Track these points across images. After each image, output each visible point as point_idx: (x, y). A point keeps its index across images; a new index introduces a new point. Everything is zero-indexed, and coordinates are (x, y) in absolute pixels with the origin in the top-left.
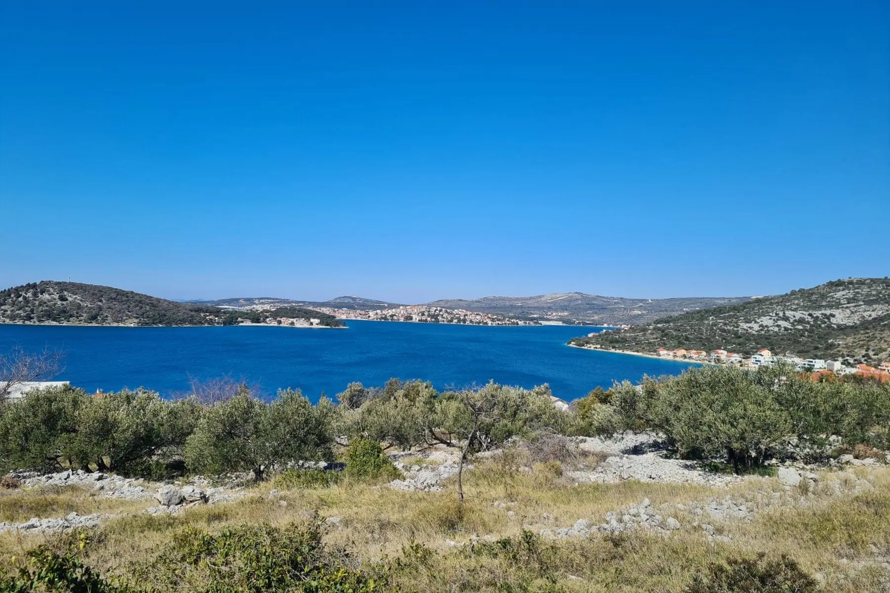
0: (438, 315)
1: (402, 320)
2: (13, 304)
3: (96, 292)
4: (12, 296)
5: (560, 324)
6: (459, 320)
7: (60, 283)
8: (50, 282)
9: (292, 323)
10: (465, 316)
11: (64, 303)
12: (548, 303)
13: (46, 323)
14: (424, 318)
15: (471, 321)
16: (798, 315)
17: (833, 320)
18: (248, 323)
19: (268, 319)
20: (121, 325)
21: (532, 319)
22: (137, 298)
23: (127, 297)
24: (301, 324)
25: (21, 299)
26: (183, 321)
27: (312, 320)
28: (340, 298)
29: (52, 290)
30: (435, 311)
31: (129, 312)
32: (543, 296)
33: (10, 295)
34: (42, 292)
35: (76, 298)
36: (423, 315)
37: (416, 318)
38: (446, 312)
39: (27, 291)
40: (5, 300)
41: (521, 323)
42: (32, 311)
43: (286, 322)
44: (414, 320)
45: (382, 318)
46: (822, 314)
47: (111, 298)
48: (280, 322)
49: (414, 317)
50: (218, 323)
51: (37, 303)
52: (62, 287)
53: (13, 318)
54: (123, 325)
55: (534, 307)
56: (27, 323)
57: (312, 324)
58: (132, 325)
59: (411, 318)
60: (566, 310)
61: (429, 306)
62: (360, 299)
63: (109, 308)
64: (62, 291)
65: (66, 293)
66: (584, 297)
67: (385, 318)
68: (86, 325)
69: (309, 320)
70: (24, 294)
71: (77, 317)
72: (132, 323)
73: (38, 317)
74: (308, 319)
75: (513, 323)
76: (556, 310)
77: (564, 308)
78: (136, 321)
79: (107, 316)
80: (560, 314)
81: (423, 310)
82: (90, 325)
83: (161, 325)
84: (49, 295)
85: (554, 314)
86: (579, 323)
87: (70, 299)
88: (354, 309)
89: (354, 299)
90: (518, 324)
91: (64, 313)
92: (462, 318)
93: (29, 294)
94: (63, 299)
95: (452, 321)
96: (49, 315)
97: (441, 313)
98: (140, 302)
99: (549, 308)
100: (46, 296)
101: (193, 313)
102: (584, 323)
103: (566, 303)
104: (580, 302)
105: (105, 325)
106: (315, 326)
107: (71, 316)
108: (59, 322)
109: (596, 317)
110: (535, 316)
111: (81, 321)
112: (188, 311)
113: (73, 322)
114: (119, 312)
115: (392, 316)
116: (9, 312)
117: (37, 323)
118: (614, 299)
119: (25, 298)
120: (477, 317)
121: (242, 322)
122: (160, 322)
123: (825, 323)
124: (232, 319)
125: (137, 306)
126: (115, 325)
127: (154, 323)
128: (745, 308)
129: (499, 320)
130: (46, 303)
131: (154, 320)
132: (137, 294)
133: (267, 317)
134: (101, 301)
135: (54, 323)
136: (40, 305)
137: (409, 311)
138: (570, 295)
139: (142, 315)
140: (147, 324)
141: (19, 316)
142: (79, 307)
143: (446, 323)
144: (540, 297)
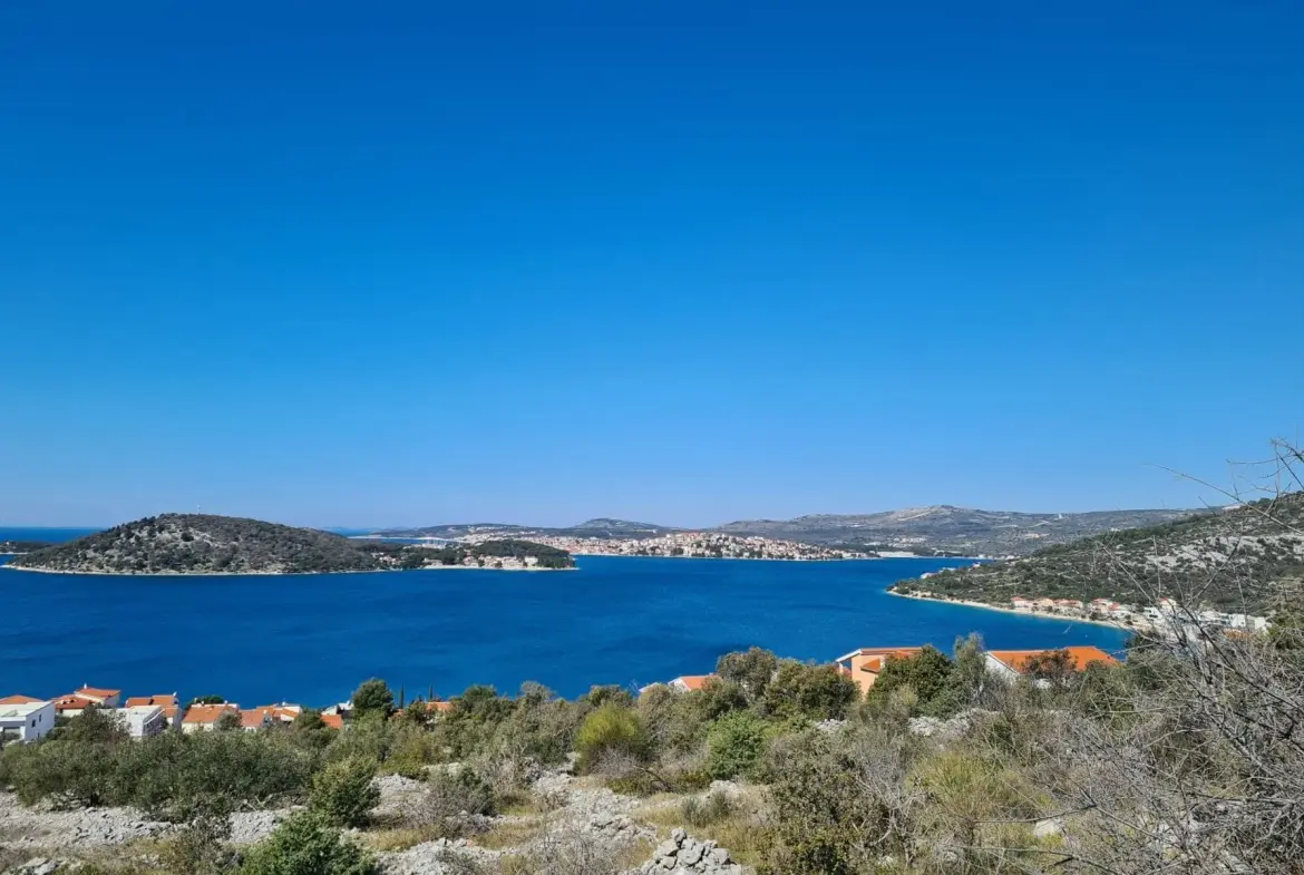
0: (721, 546)
1: (668, 554)
2: (121, 548)
3: (232, 527)
4: (122, 535)
5: (910, 555)
6: (752, 553)
7: (184, 517)
8: (173, 515)
9: (499, 564)
10: (761, 546)
11: (189, 543)
12: (899, 523)
13: (163, 572)
14: (700, 551)
15: (770, 555)
16: (1243, 542)
17: (1297, 549)
18: (438, 565)
19: (466, 559)
20: (261, 572)
21: (867, 550)
22: (286, 533)
23: (273, 533)
24: (511, 564)
25: (132, 540)
26: (347, 565)
27: (527, 559)
28: (592, 521)
29: (173, 527)
30: (718, 540)
31: (274, 554)
32: (892, 513)
33: (118, 535)
34: (161, 529)
35: (204, 537)
36: (699, 545)
37: (688, 552)
38: (734, 541)
39: (142, 528)
40: (112, 542)
41: (846, 556)
42: (145, 557)
43: (490, 563)
44: (685, 555)
45: (639, 552)
46: (1281, 540)
47: (252, 536)
48: (482, 563)
49: (686, 549)
50: (395, 567)
51: (153, 544)
52: (188, 521)
53: (119, 566)
54: (263, 573)
55: (877, 531)
56: (138, 573)
57: (526, 564)
58: (276, 573)
59: (681, 552)
60: (925, 533)
61: (708, 532)
62: (623, 523)
63: (248, 549)
64: (186, 527)
65: (191, 530)
66: (955, 513)
67: (644, 552)
68: (215, 573)
69: (523, 558)
70: (137, 533)
71: (204, 563)
72: (275, 570)
73: (153, 564)
74: (521, 557)
75: (835, 556)
76: (908, 535)
77: (922, 531)
78: (283, 566)
79: (243, 561)
80: (912, 540)
81: (699, 538)
82: (220, 574)
83: (314, 572)
84: (170, 533)
85: (904, 540)
86: (940, 554)
87: (197, 538)
88: (607, 537)
89: (612, 522)
90: (841, 557)
91: (188, 559)
92: (756, 550)
93: (144, 534)
94: (187, 538)
95: (741, 555)
96: (167, 562)
97: (726, 543)
98: (290, 539)
99: (900, 532)
100: (166, 535)
101: (362, 554)
102: (948, 554)
103: (928, 523)
104: (949, 520)
105: (239, 573)
106: (530, 568)
107: (196, 562)
108: (179, 570)
109: (968, 545)
110: (874, 544)
111: (208, 568)
112: (354, 551)
113: (199, 571)
114: (260, 554)
115: (653, 549)
116: (116, 559)
117: (151, 573)
118: (1003, 514)
119: (138, 538)
120: (781, 548)
121: (430, 564)
122: (314, 567)
123: (1284, 553)
124: (416, 559)
125: (285, 545)
126: (254, 572)
127: (305, 569)
128: (1172, 530)
129: (812, 552)
130: (164, 544)
131: (306, 564)
132: (289, 529)
133: (465, 556)
134: (237, 540)
135: (173, 573)
136: (156, 548)
137: (680, 541)
138: (933, 510)
139: (292, 556)
140: (295, 570)
141: (127, 564)
142: (208, 549)
143: (732, 557)
144: (888, 514)
